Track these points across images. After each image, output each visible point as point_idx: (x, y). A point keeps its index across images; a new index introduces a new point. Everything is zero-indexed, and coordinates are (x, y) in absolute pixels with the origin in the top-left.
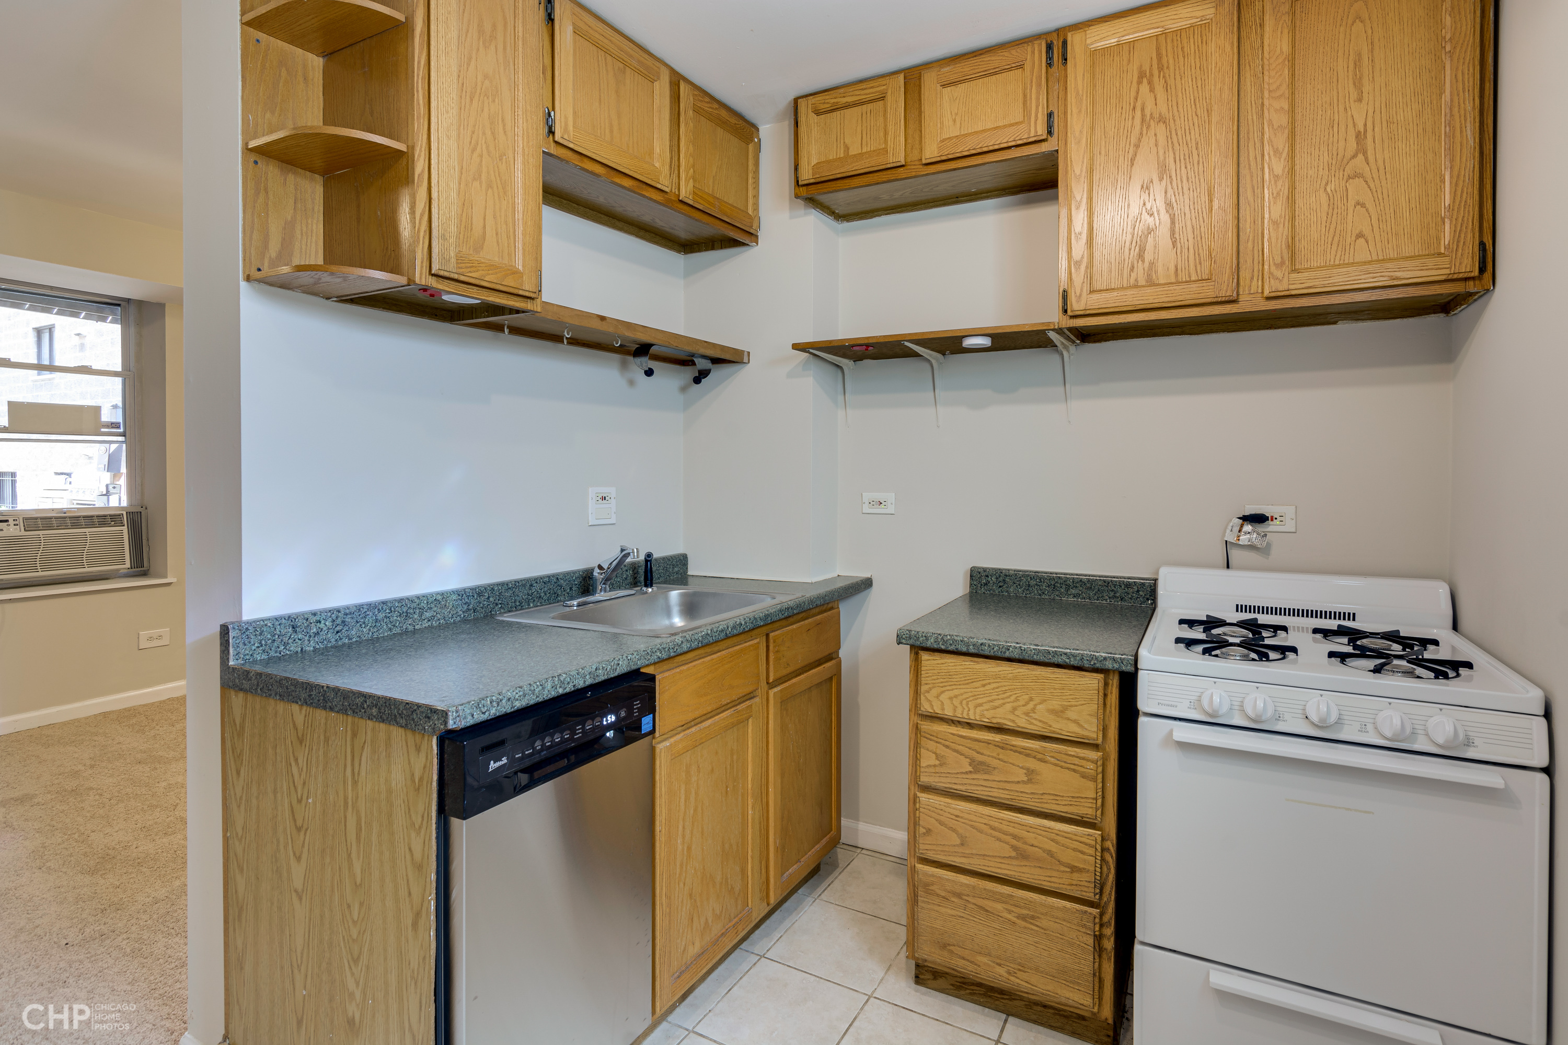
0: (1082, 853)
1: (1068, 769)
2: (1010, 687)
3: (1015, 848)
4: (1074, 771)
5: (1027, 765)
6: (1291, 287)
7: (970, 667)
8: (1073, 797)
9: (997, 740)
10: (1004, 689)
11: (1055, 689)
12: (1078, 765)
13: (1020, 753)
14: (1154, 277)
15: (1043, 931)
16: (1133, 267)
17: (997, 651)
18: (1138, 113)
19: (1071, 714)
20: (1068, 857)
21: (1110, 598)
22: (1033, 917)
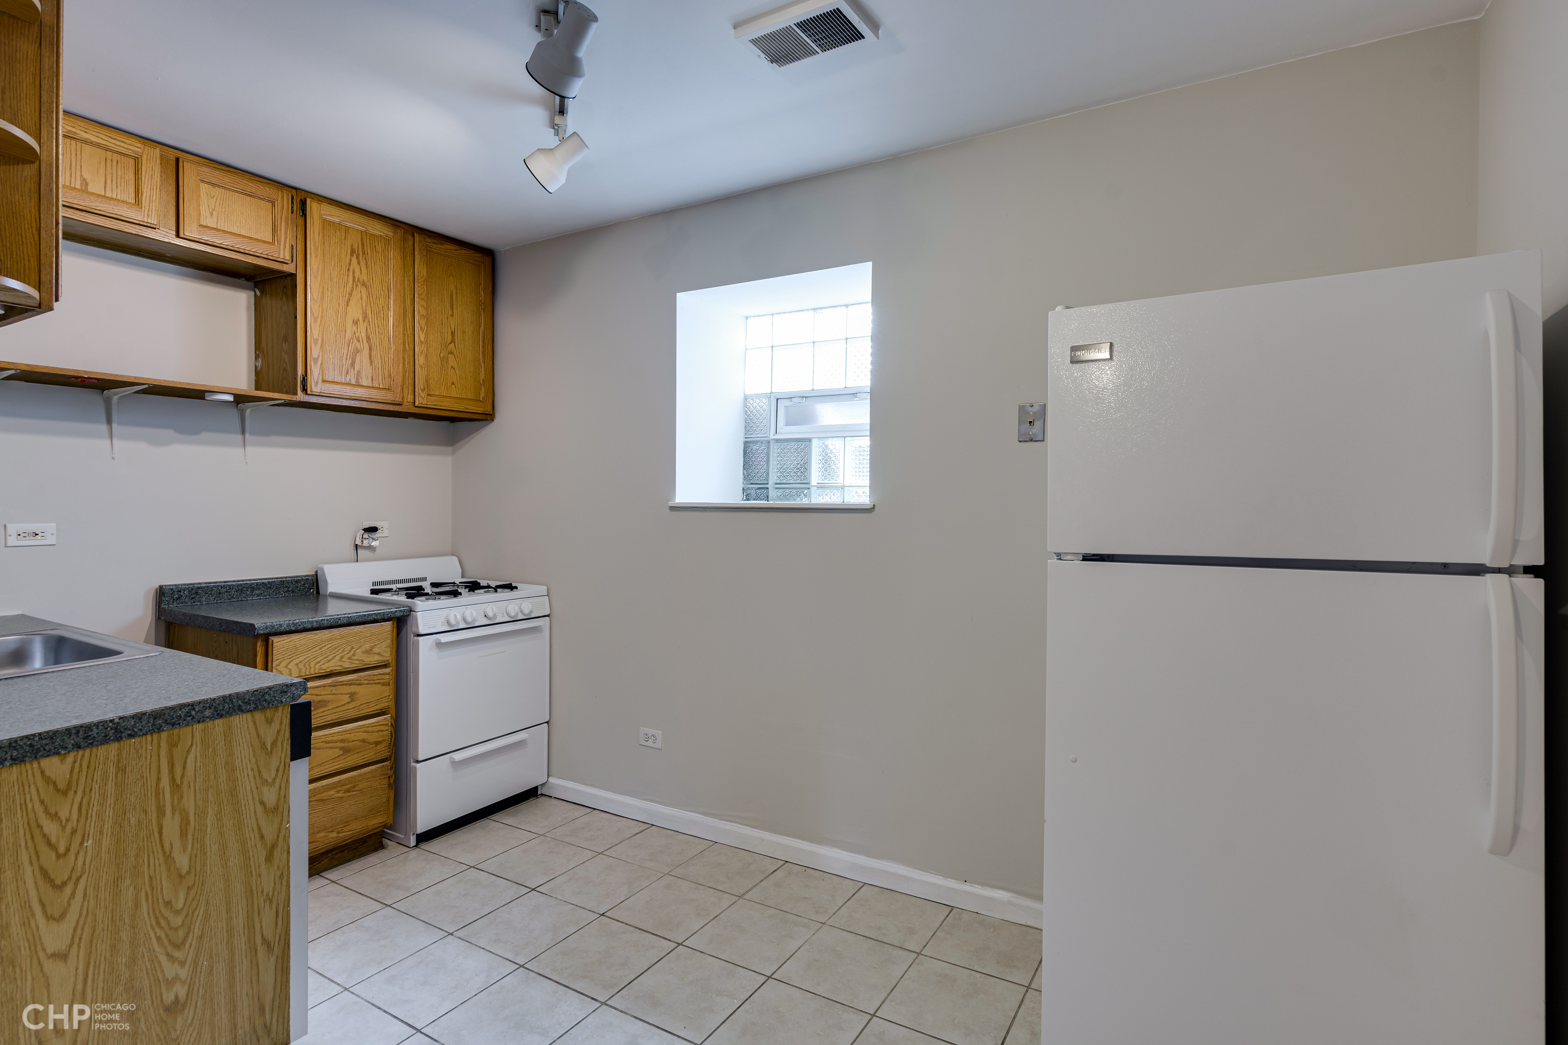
0: (382, 731)
1: (374, 683)
2: (339, 644)
3: (341, 748)
4: (378, 683)
5: (350, 691)
6: (428, 403)
7: (311, 638)
8: (377, 700)
9: (330, 682)
10: (335, 647)
11: (367, 637)
12: (380, 679)
13: (346, 685)
14: (360, 381)
15: (360, 792)
16: (348, 371)
17: (333, 622)
18: (351, 274)
19: (376, 650)
20: (373, 738)
21: (284, 592)
22: (354, 787)
